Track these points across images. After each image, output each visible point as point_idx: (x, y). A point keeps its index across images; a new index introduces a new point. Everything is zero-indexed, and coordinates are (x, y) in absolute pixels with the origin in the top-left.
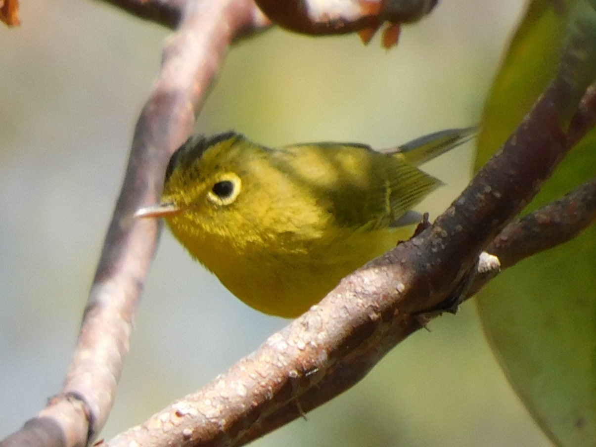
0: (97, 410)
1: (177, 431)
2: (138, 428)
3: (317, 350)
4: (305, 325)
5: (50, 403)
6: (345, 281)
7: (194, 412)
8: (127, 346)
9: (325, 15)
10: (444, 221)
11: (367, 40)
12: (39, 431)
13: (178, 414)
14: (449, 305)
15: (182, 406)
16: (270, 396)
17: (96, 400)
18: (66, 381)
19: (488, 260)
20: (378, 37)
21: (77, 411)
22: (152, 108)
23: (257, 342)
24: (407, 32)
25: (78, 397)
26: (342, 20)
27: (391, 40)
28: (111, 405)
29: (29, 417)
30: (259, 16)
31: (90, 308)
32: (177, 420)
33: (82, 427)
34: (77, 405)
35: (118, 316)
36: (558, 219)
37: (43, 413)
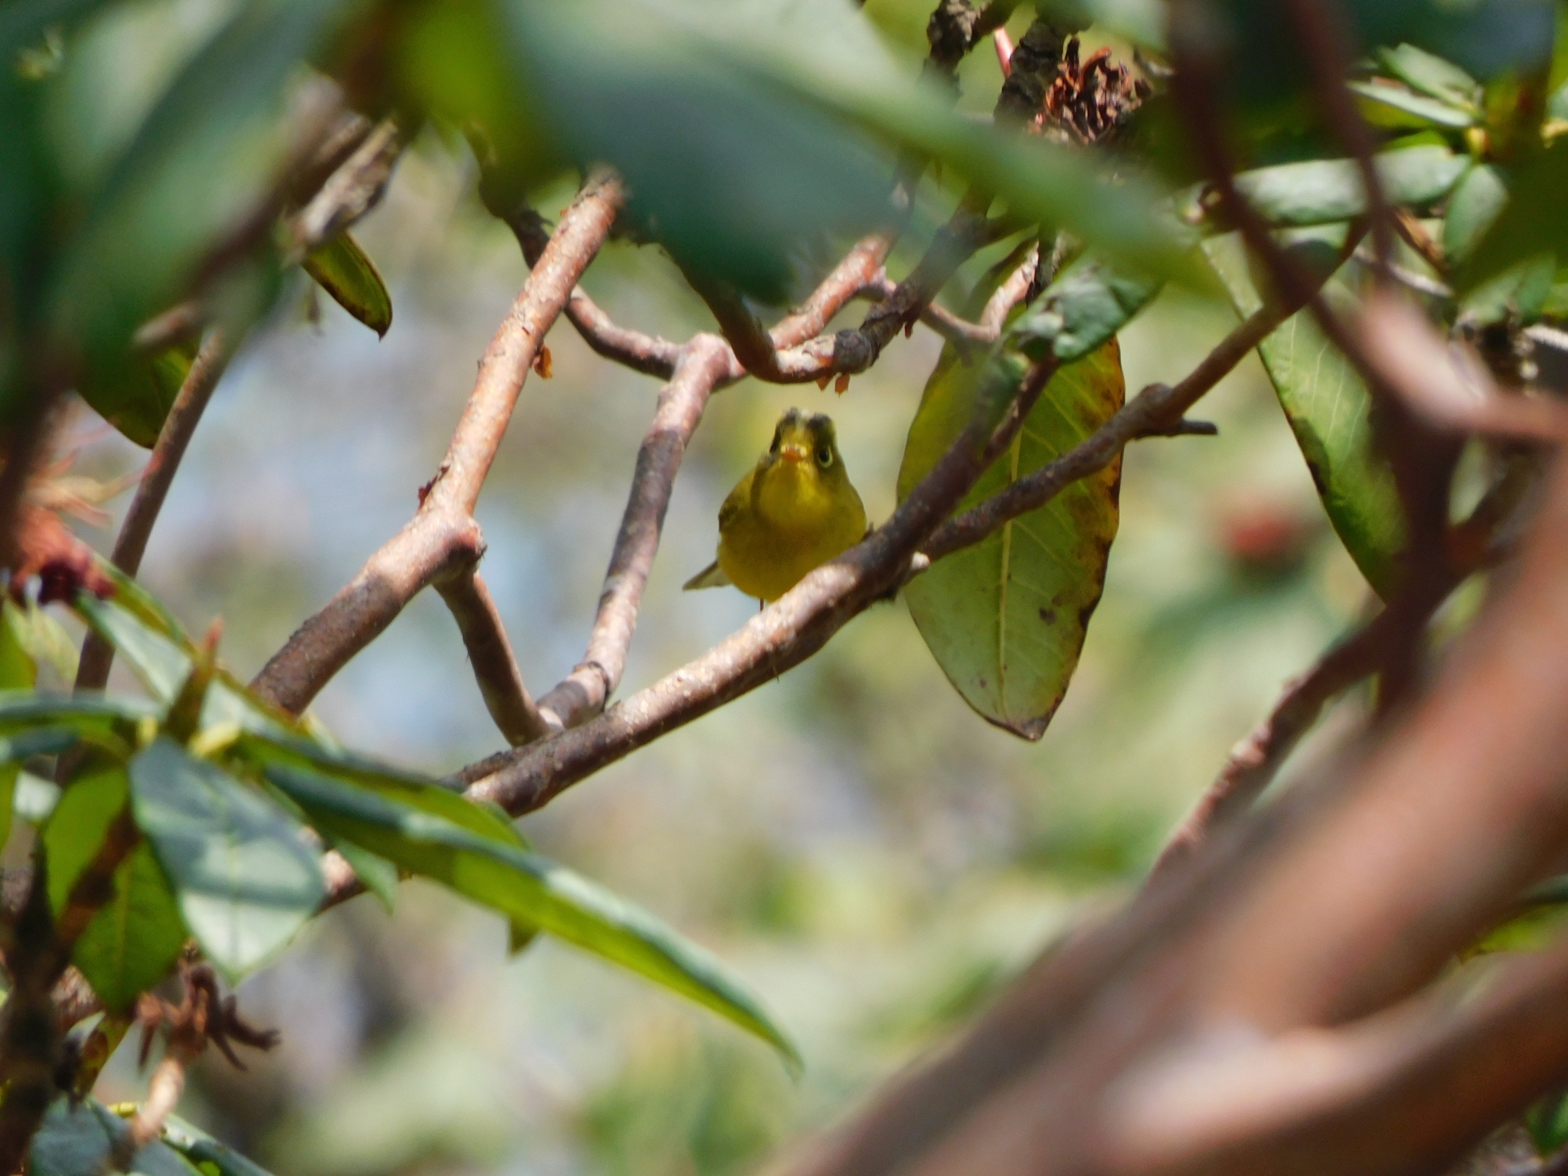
0: (611, 675)
1: (679, 694)
2: (647, 691)
3: (788, 629)
4: (779, 611)
5: (575, 670)
6: (809, 577)
7: (691, 678)
8: (634, 625)
9: (791, 367)
10: (886, 530)
11: (822, 387)
12: (569, 693)
13: (679, 680)
14: (888, 595)
15: (682, 673)
16: (751, 664)
17: (611, 668)
18: (587, 653)
19: (920, 559)
20: (832, 384)
21: (597, 676)
22: (651, 440)
23: (742, 623)
24: (854, 380)
25: (597, 665)
26: (803, 370)
27: (841, 387)
28: (623, 671)
29: (560, 680)
30: (735, 366)
31: (607, 596)
32: (678, 685)
33: (601, 688)
34: (597, 671)
35: (627, 602)
36: (972, 524)
37: (571, 678)
